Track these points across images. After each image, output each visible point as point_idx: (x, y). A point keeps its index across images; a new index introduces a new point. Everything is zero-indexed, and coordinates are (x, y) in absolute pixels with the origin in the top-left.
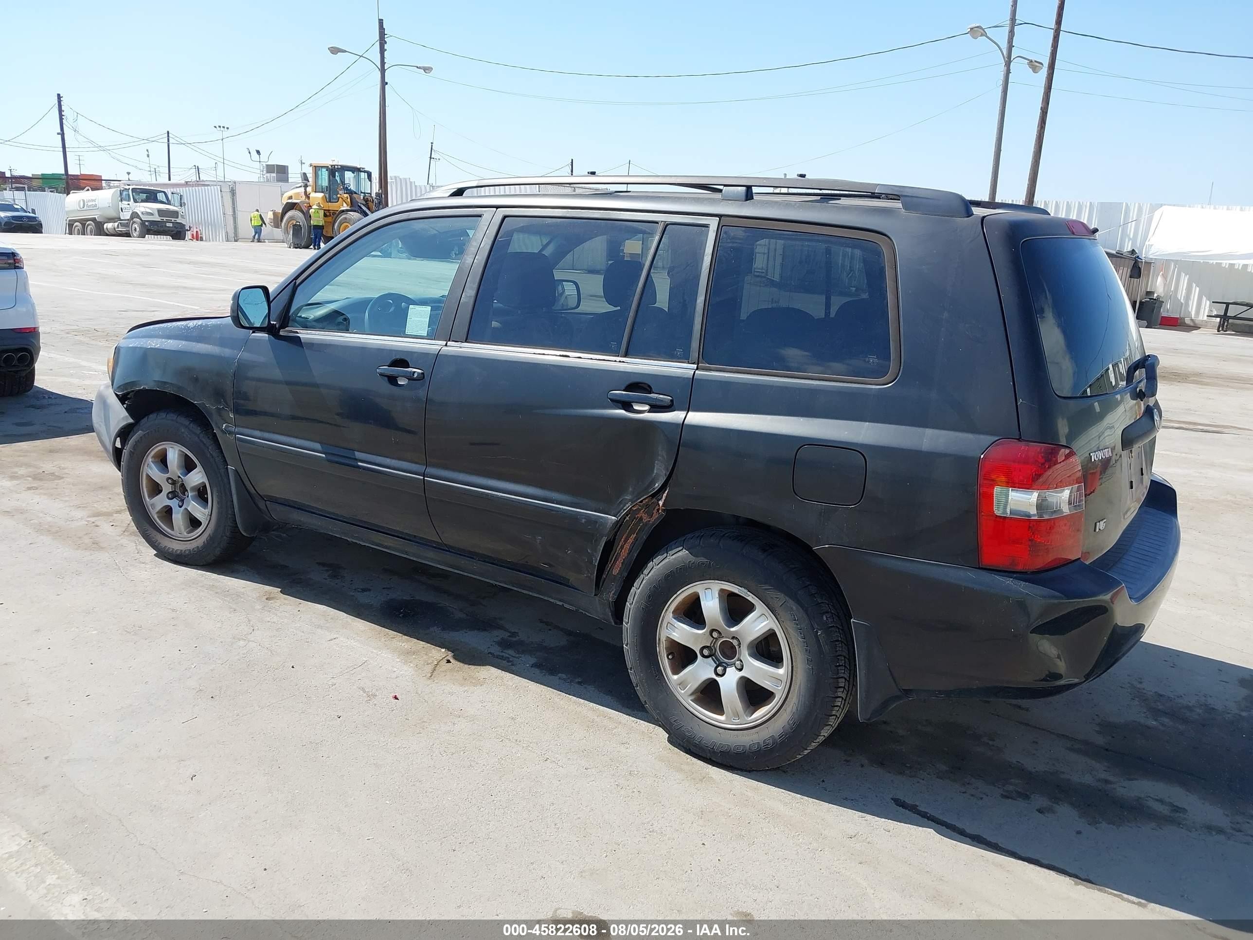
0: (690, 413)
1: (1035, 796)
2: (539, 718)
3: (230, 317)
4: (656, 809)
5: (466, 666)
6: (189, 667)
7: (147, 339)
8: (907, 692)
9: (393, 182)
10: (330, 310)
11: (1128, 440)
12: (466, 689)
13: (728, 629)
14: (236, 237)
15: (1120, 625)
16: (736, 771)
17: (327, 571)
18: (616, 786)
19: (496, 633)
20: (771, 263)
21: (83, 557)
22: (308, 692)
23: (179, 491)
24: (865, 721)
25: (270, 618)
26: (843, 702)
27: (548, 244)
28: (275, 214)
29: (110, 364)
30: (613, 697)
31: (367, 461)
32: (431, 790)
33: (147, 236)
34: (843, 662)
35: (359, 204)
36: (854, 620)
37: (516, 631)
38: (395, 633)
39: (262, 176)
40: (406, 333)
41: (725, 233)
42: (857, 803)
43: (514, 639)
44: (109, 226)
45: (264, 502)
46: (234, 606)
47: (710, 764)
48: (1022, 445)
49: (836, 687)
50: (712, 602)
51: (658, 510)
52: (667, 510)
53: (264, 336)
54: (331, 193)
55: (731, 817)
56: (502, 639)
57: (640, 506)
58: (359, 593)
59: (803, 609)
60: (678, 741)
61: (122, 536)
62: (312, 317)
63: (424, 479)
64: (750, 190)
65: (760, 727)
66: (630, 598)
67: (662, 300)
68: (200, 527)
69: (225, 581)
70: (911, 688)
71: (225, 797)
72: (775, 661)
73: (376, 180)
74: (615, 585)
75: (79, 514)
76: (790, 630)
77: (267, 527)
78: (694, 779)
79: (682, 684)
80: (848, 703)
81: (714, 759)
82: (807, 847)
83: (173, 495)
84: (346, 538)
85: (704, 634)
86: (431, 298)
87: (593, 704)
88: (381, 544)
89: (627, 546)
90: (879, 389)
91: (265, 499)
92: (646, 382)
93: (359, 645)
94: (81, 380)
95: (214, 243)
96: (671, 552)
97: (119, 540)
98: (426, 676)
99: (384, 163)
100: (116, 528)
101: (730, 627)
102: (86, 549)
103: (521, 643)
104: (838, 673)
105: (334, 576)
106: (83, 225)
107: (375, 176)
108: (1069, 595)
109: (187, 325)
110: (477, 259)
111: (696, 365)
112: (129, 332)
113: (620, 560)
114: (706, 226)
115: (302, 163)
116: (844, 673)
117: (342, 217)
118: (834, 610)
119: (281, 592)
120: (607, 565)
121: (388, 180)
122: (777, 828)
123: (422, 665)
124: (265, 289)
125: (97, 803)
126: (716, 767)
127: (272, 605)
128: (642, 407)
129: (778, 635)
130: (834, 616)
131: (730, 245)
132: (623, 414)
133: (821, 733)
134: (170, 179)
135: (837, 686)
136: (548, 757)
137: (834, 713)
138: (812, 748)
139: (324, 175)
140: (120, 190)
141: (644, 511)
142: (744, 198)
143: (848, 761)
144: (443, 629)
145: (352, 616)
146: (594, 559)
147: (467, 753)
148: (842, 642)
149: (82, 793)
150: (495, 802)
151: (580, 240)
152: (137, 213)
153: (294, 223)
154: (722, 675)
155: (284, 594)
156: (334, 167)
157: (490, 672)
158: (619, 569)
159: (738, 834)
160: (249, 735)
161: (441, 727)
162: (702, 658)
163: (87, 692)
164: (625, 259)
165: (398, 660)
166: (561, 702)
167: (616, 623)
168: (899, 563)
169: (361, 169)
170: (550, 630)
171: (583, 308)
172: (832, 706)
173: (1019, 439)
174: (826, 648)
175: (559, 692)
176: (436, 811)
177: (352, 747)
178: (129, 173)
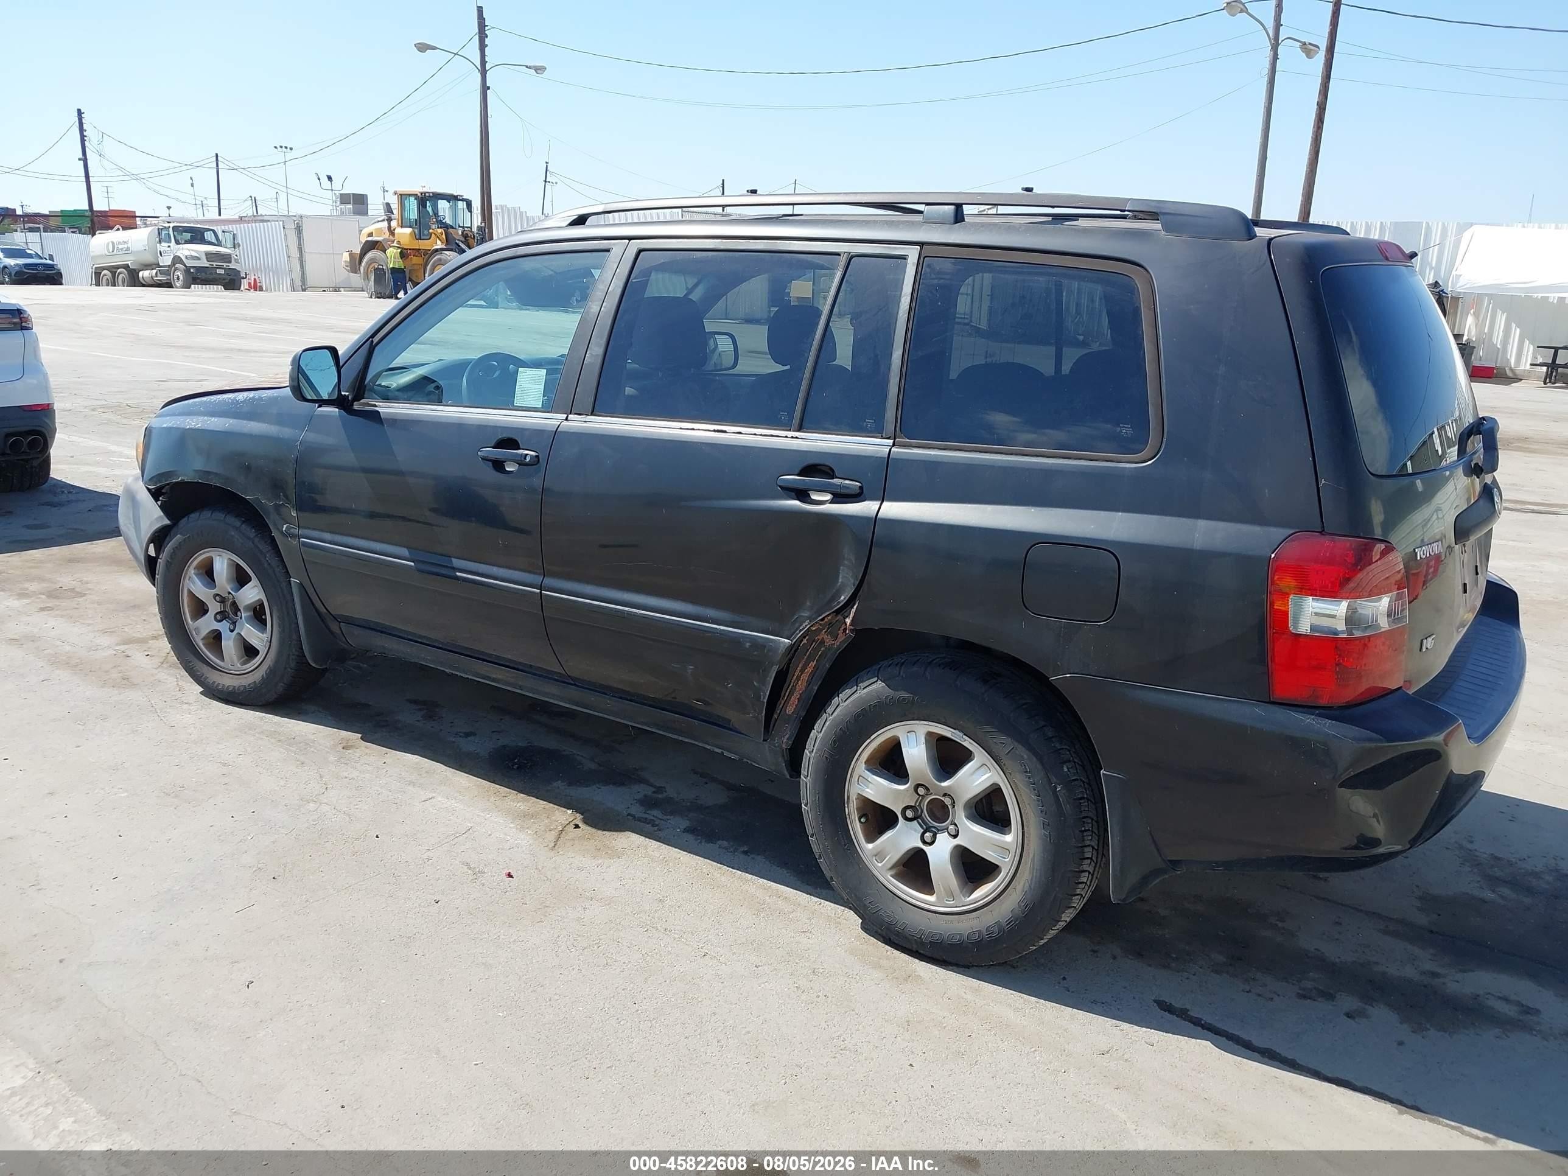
0: (885, 504)
1: (1341, 995)
2: (695, 900)
3: (288, 388)
4: (848, 1019)
5: (600, 832)
6: (245, 838)
7: (184, 417)
8: (1175, 864)
9: (499, 212)
10: (418, 376)
11: (1462, 531)
12: (600, 861)
13: (939, 783)
14: (304, 286)
15: (1456, 773)
16: (950, 967)
17: (420, 710)
18: (796, 989)
19: (636, 788)
20: (976, 304)
21: (110, 697)
22: (396, 870)
23: (229, 611)
24: (1119, 902)
25: (347, 773)
26: (1090, 878)
27: (696, 285)
28: (351, 255)
29: (139, 450)
30: (789, 871)
31: (468, 570)
32: (556, 997)
33: (193, 286)
34: (1090, 825)
35: (457, 241)
36: (1104, 772)
37: (663, 786)
38: (508, 790)
39: (334, 207)
40: (515, 405)
41: (929, 266)
42: (1109, 1006)
43: (660, 796)
44: (145, 274)
45: (338, 623)
46: (302, 758)
47: (917, 958)
48: (1326, 540)
49: (1081, 859)
50: (916, 749)
51: (845, 630)
52: (856, 630)
53: (333, 410)
54: (421, 227)
55: (947, 1028)
56: (645, 796)
57: (821, 625)
58: (461, 739)
59: (1037, 758)
60: (875, 928)
61: (159, 670)
62: (395, 385)
63: (541, 592)
64: (959, 209)
65: (982, 910)
66: (809, 744)
67: (844, 356)
68: (258, 657)
69: (290, 726)
70: (1179, 859)
71: (291, 1010)
72: (1000, 824)
73: (478, 210)
74: (789, 728)
75: (105, 641)
76: (1021, 785)
77: (342, 655)
78: (897, 978)
79: (879, 855)
80: (1097, 878)
81: (922, 952)
82: (1046, 1068)
83: (222, 616)
84: (442, 669)
85: (906, 790)
86: (547, 358)
87: (763, 880)
88: (488, 677)
89: (805, 677)
90: (1135, 468)
91: (339, 620)
92: (827, 464)
93: (462, 807)
94: (110, 470)
95: (277, 293)
96: (862, 685)
97: (156, 674)
98: (548, 846)
99: (487, 189)
100: (153, 658)
101: (941, 781)
102: (113, 687)
103: (669, 800)
104: (1083, 841)
105: (430, 717)
106: (114, 274)
107: (477, 204)
108: (1390, 736)
109: (235, 398)
110: (605, 307)
111: (892, 441)
112: (162, 408)
113: (796, 695)
114: (903, 258)
115: (385, 191)
116: (1091, 840)
117: (435, 258)
118: (1078, 758)
119: (362, 738)
120: (779, 702)
121: (493, 211)
122: (1006, 1043)
123: (543, 831)
124: (333, 350)
125: (126, 1019)
126: (924, 961)
127: (350, 755)
128: (822, 496)
129: (1004, 791)
130: (1077, 766)
131: (936, 281)
132: (797, 505)
133: (1061, 918)
134: (220, 215)
135: (1082, 857)
136: (706, 951)
137: (1078, 891)
138: (1049, 937)
139: (413, 204)
140: (159, 229)
141: (826, 632)
142: (952, 221)
143: (1094, 951)
144: (570, 784)
145: (453, 768)
146: (762, 694)
147: (602, 947)
148: (1088, 800)
149: (106, 1007)
150: (639, 1012)
151: (738, 279)
152: (179, 257)
153: (376, 267)
154: (931, 844)
155: (365, 741)
156: (425, 195)
157: (630, 840)
158: (794, 707)
159: (956, 1051)
160: (322, 927)
161: (568, 913)
162: (904, 821)
163: (114, 874)
164: (792, 304)
165: (512, 825)
166: (723, 878)
167: (791, 776)
168: (1164, 697)
169: (459, 197)
170: (706, 783)
171: (741, 368)
172: (1076, 883)
173: (1322, 532)
174: (1067, 808)
175: (719, 865)
176: (564, 1025)
177: (454, 941)
178: (169, 208)
